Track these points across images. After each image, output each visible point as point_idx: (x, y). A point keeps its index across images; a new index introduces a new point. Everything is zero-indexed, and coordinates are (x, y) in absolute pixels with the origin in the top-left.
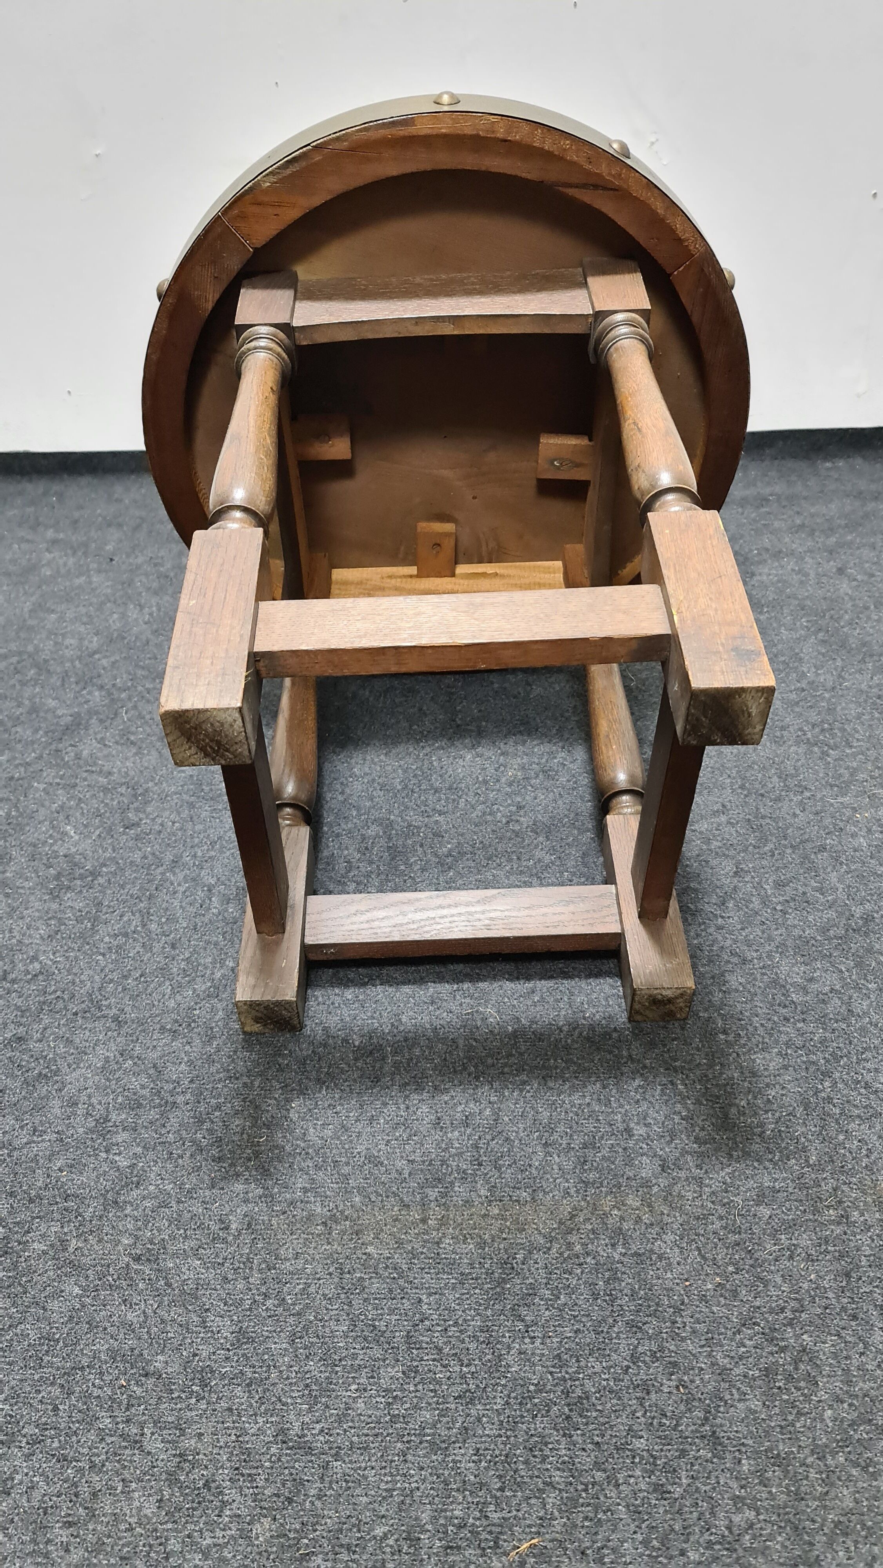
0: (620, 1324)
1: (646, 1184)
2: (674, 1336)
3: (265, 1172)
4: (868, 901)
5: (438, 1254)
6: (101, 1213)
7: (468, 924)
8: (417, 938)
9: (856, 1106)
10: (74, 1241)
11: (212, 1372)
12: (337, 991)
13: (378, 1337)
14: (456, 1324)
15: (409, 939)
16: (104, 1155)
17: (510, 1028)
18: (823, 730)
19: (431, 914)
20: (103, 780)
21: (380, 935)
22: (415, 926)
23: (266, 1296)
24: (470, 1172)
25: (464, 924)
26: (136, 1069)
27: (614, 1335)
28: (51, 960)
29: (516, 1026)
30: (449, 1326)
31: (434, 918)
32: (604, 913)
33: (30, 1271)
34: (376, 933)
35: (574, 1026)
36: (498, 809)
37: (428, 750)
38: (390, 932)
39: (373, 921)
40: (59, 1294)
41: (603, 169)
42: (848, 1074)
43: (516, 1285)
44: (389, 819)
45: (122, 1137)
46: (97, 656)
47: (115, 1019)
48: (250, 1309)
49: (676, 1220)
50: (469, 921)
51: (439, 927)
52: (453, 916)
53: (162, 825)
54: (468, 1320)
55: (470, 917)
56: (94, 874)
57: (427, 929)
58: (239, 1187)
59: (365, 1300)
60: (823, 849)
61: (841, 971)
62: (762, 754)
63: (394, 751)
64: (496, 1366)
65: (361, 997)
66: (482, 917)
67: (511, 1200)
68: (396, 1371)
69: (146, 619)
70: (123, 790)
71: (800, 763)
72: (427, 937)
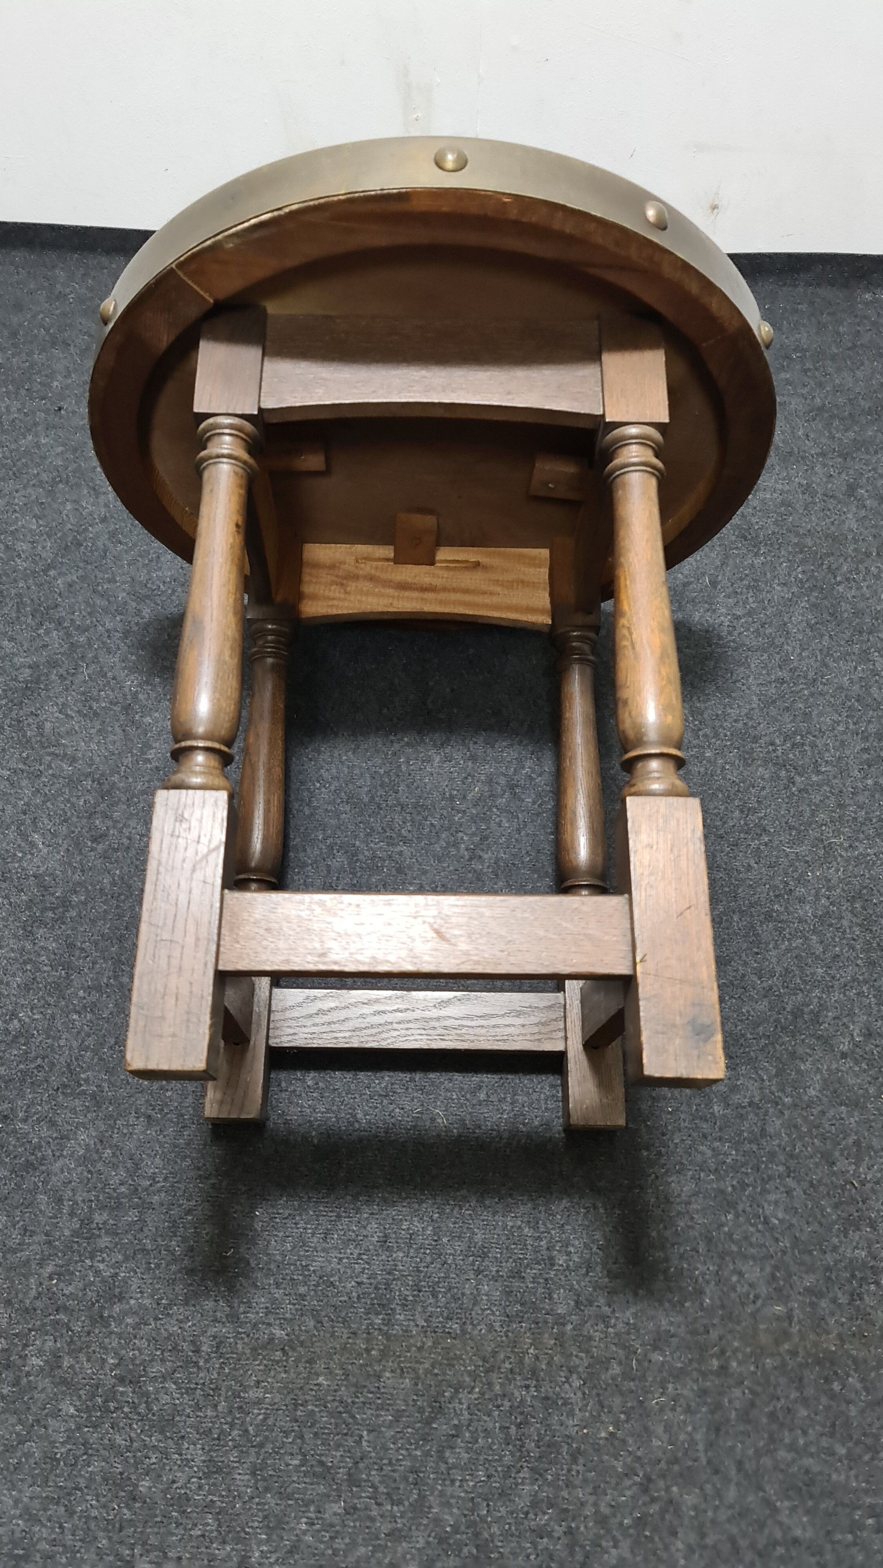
0: (526, 1469)
1: (561, 1321)
2: (569, 1485)
3: (232, 1289)
4: (801, 990)
5: (378, 1388)
6: (89, 1328)
7: (423, 1032)
8: (374, 1045)
9: (751, 1245)
10: (66, 1358)
11: (188, 1500)
12: (299, 1074)
13: (325, 1473)
14: (390, 1464)
15: (367, 1046)
16: (88, 1262)
17: (455, 1131)
18: (794, 745)
19: (389, 1017)
20: (67, 769)
21: (340, 1040)
22: (374, 1031)
23: (232, 1425)
24: (411, 1298)
25: (419, 1032)
26: (115, 1160)
27: (520, 1481)
28: (29, 1017)
29: (461, 1131)
30: (385, 1464)
31: (392, 1023)
32: (551, 1028)
33: (32, 1387)
34: (336, 1038)
35: (514, 1134)
36: (462, 838)
37: (397, 746)
38: (350, 1037)
39: (334, 1023)
40: (56, 1414)
41: (633, 253)
42: (751, 1206)
43: (442, 1427)
44: (354, 845)
45: (105, 1241)
46: (52, 573)
47: (93, 1096)
48: (218, 1439)
49: (582, 1361)
50: (424, 1029)
51: (395, 1033)
52: (409, 1022)
53: (129, 838)
54: (401, 1460)
55: (425, 1024)
56: (65, 903)
57: (384, 1035)
58: (209, 1304)
59: (316, 1434)
60: (768, 917)
61: (763, 1080)
62: (728, 777)
63: (362, 747)
64: (420, 1507)
65: (321, 1084)
66: (436, 1024)
67: (444, 1332)
68: (338, 1507)
69: (102, 515)
70: (88, 783)
71: (763, 793)
72: (384, 1045)
